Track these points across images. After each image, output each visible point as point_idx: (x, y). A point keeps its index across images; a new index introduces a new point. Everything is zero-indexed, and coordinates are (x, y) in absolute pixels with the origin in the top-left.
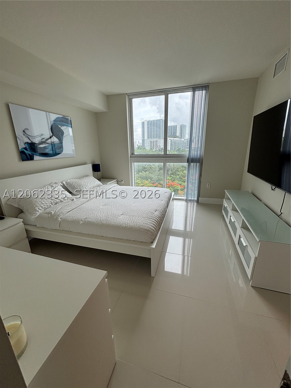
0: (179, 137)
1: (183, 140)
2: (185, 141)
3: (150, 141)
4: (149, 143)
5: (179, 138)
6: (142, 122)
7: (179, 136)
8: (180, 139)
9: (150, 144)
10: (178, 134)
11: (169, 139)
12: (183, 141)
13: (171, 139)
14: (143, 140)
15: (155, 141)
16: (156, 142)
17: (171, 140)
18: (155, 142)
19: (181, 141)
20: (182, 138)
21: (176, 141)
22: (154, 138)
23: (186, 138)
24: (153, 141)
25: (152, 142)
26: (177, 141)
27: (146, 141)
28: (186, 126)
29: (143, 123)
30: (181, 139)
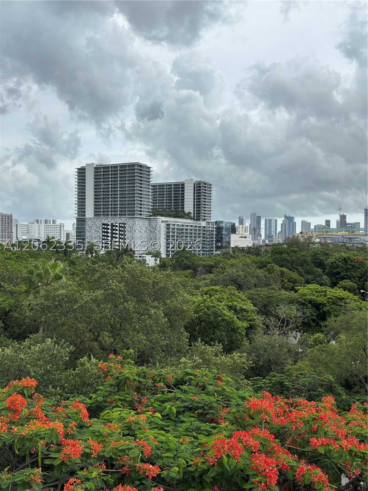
0: (192, 215)
1: (203, 224)
2: (210, 229)
3: (103, 224)
4: (101, 231)
5: (191, 218)
6: (79, 169)
7: (192, 212)
8: (194, 222)
9: (103, 232)
10: (189, 207)
11: (163, 222)
12: (204, 227)
13: (167, 221)
14: (81, 221)
15: (118, 225)
16: (120, 227)
17: (167, 225)
18: (118, 228)
19: (197, 228)
20: (199, 220)
21: (183, 226)
22: (114, 215)
23: (212, 221)
24: (112, 225)
25: (110, 227)
26: (185, 227)
27: (89, 223)
28: (211, 185)
29: (82, 172)
30: (198, 222)
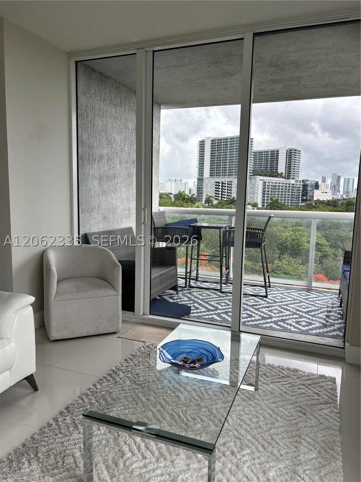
0: (284, 175)
1: (293, 182)
2: (298, 186)
3: (216, 182)
4: (214, 187)
5: (283, 177)
6: (200, 142)
7: (284, 172)
8: (286, 180)
9: (216, 188)
10: (282, 168)
11: (260, 180)
12: (293, 184)
13: (264, 180)
14: (200, 180)
15: (226, 183)
16: (228, 184)
17: (264, 182)
18: (226, 185)
19: (287, 185)
20: (289, 178)
21: (276, 183)
22: (224, 175)
23: (300, 179)
24: (222, 183)
25: (220, 184)
26: (277, 184)
27: (205, 182)
28: (300, 151)
29: (202, 144)
30: (288, 180)
